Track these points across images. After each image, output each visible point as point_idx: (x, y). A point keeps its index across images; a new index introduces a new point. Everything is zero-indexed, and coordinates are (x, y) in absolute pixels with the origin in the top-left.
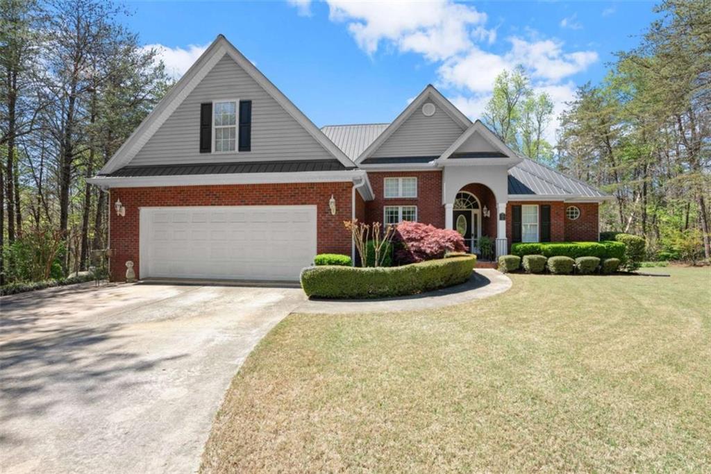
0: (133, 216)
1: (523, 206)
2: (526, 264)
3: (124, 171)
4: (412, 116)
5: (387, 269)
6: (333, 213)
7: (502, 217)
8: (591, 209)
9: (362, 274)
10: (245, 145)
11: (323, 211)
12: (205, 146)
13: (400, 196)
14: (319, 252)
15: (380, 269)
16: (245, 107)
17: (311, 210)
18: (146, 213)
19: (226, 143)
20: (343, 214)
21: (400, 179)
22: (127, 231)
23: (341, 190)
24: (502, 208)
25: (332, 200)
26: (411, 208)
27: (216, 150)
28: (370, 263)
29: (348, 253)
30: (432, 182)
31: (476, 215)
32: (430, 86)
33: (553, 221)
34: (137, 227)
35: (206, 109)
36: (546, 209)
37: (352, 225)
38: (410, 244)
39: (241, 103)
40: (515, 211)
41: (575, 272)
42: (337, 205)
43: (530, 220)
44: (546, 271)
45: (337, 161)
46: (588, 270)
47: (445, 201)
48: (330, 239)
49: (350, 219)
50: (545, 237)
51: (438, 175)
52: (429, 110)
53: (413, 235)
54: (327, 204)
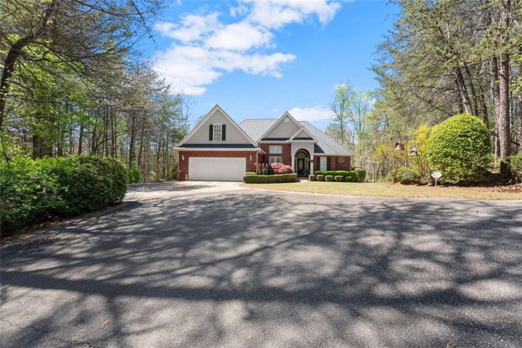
0: (187, 159)
1: (321, 158)
2: (317, 178)
3: (184, 146)
4: (281, 123)
5: (266, 176)
6: (251, 160)
7: (312, 161)
8: (348, 159)
9: (259, 177)
10: (224, 138)
11: (248, 159)
12: (211, 138)
13: (275, 153)
14: (247, 172)
15: (264, 176)
16: (224, 127)
17: (244, 159)
18: (191, 159)
19: (217, 138)
20: (254, 161)
21: (276, 146)
22: (184, 165)
23: (254, 153)
24: (312, 158)
25: (251, 156)
26: (279, 157)
27: (215, 139)
28: (261, 174)
29: (256, 172)
30: (287, 148)
31: (307, 160)
32: (287, 112)
33: (332, 163)
34: (188, 163)
35: (211, 127)
36: (329, 158)
37: (256, 164)
38: (274, 170)
39: (223, 125)
40: (317, 159)
41: (334, 181)
42: (252, 158)
43: (323, 162)
44: (324, 181)
45: (252, 145)
46: (339, 180)
47: (292, 155)
48: (250, 168)
49: (256, 162)
50: (329, 169)
51: (290, 145)
52: (287, 120)
53: (276, 167)
54: (249, 158)
